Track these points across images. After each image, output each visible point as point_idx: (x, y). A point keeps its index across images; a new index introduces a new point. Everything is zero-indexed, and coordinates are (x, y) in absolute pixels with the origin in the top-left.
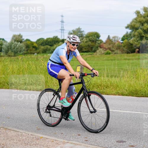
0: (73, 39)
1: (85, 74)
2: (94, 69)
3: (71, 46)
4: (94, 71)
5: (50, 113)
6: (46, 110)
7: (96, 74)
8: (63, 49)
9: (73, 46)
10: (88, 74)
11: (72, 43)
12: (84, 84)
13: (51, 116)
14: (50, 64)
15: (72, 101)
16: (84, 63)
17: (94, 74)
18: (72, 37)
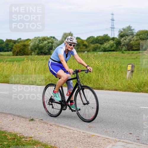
0: (70, 40)
1: (79, 70)
2: (89, 66)
3: (68, 46)
4: (88, 68)
5: (52, 105)
6: (49, 102)
7: (90, 70)
8: (62, 48)
9: (70, 46)
10: (81, 71)
11: (69, 44)
12: (78, 80)
13: (53, 108)
14: (50, 62)
15: (69, 94)
16: (80, 61)
17: (88, 70)
18: (70, 38)
